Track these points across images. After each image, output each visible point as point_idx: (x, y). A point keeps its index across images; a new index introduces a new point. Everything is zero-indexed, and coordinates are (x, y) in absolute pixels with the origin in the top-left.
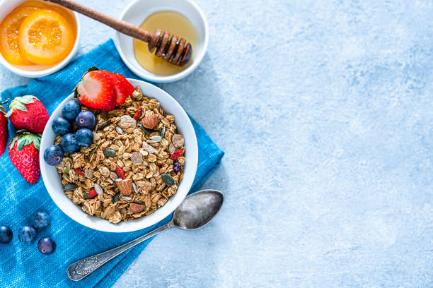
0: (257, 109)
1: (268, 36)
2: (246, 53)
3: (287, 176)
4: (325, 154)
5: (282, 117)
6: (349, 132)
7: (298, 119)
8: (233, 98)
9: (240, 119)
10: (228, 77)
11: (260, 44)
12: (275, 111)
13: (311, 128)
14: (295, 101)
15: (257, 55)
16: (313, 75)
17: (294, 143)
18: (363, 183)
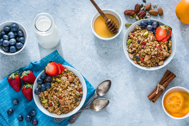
0: (107, 74)
1: (110, 49)
2: (103, 55)
3: (118, 97)
4: (130, 90)
5: (116, 77)
6: (138, 82)
7: (121, 78)
8: (99, 71)
9: (101, 77)
10: (97, 63)
11: (108, 52)
12: (113, 75)
13: (125, 81)
14: (120, 71)
15: (107, 55)
16: (126, 62)
17: (120, 86)
18: (143, 100)
